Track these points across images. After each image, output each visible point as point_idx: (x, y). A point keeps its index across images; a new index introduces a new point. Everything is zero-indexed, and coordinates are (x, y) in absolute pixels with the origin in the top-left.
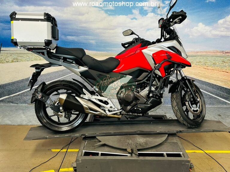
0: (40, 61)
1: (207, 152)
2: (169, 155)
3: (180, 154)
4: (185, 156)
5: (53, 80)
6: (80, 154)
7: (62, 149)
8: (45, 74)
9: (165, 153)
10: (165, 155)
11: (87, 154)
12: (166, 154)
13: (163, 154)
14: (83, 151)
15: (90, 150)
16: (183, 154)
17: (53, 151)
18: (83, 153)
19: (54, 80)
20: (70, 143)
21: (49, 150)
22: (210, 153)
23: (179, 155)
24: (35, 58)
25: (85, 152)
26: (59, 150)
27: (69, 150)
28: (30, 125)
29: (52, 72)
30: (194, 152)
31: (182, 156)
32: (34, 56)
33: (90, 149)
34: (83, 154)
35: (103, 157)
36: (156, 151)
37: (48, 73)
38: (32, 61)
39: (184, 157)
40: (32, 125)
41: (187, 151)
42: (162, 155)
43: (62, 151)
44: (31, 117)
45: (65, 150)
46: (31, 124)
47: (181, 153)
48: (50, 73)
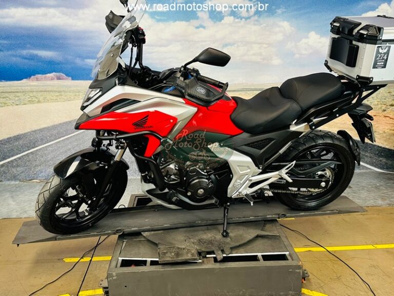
0: (39, 104)
1: (330, 249)
2: (266, 258)
3: (285, 255)
4: (294, 258)
5: (63, 137)
6: (114, 264)
7: (82, 258)
8: (48, 127)
9: (259, 254)
10: (261, 258)
11: (126, 263)
12: (262, 256)
13: (257, 256)
14: (120, 258)
15: (131, 256)
16: (290, 255)
17: (66, 261)
18: (120, 262)
19: (65, 136)
20: (96, 246)
21: (59, 260)
22: (335, 251)
23: (283, 257)
24: (30, 99)
25: (123, 260)
26: (76, 260)
27: (95, 259)
28: (25, 218)
29: (60, 122)
30: (309, 251)
31: (289, 258)
32: (28, 97)
33: (131, 254)
34: (119, 264)
35: (154, 268)
36: (245, 251)
37: (54, 125)
38: (25, 104)
39: (293, 260)
40: (28, 218)
41: (297, 250)
42: (255, 258)
43: (82, 260)
44: (25, 204)
45: (87, 259)
46: (25, 216)
47: (287, 253)
48: (56, 125)
